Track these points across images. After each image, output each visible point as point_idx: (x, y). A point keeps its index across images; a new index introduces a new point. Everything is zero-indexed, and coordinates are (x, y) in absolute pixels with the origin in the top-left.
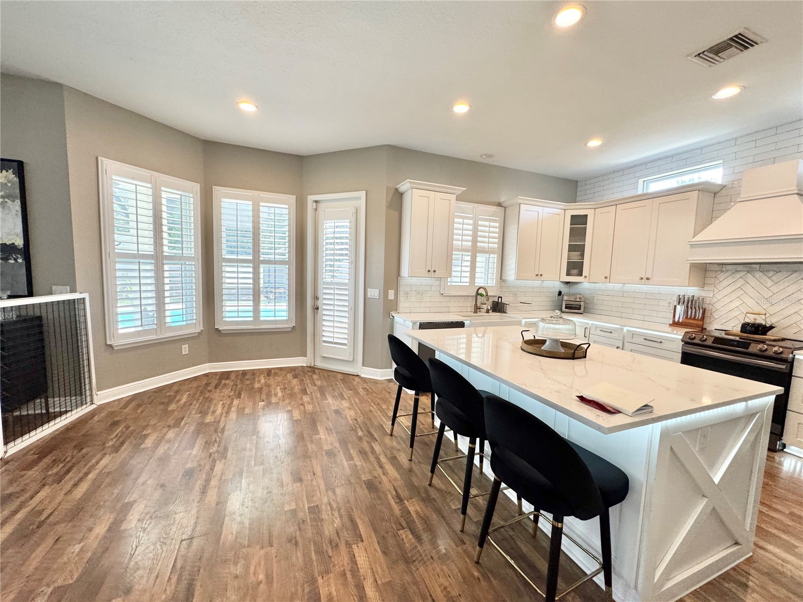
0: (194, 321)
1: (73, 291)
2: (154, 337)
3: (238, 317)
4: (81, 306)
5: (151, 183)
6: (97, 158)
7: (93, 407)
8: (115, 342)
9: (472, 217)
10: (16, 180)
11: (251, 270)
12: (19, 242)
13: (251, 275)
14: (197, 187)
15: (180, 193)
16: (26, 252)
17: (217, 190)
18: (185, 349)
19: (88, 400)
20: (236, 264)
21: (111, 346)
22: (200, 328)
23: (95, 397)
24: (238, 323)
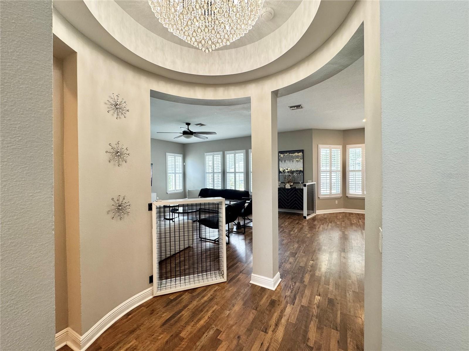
0: (340, 193)
1: (312, 182)
2: (328, 196)
3: (355, 192)
4: (314, 186)
5: (329, 149)
6: (318, 145)
7: (316, 214)
8: (321, 197)
10: (302, 154)
11: (361, 174)
12: (302, 169)
13: (361, 176)
14: (341, 147)
15: (336, 150)
16: (303, 172)
17: (348, 146)
18: (337, 202)
19: (315, 212)
20: (355, 172)
21: (319, 198)
22: (341, 195)
23: (316, 212)
24: (355, 195)
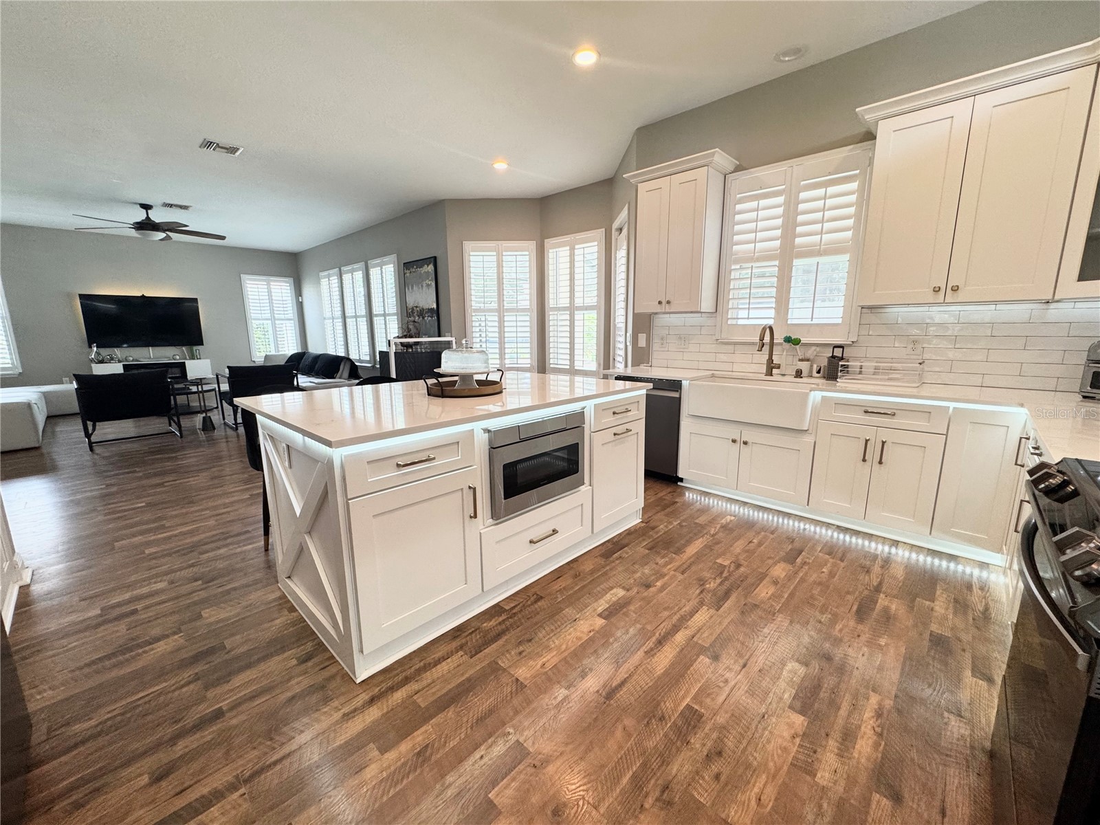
9: (784, 190)
